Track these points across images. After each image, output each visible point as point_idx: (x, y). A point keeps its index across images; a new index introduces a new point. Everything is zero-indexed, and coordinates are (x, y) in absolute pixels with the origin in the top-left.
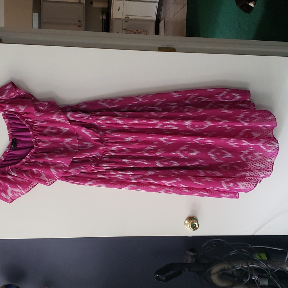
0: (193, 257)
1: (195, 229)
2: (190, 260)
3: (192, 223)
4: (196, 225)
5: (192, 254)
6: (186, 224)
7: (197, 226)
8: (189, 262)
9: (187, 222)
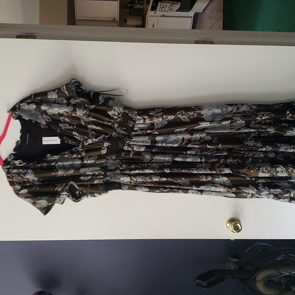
0: (236, 263)
1: (237, 231)
2: (232, 267)
3: (234, 225)
4: (238, 227)
5: (235, 260)
6: (229, 227)
7: (240, 228)
8: (232, 269)
9: (228, 225)
